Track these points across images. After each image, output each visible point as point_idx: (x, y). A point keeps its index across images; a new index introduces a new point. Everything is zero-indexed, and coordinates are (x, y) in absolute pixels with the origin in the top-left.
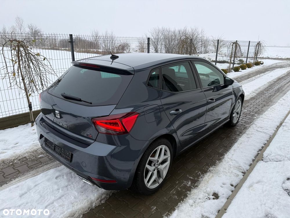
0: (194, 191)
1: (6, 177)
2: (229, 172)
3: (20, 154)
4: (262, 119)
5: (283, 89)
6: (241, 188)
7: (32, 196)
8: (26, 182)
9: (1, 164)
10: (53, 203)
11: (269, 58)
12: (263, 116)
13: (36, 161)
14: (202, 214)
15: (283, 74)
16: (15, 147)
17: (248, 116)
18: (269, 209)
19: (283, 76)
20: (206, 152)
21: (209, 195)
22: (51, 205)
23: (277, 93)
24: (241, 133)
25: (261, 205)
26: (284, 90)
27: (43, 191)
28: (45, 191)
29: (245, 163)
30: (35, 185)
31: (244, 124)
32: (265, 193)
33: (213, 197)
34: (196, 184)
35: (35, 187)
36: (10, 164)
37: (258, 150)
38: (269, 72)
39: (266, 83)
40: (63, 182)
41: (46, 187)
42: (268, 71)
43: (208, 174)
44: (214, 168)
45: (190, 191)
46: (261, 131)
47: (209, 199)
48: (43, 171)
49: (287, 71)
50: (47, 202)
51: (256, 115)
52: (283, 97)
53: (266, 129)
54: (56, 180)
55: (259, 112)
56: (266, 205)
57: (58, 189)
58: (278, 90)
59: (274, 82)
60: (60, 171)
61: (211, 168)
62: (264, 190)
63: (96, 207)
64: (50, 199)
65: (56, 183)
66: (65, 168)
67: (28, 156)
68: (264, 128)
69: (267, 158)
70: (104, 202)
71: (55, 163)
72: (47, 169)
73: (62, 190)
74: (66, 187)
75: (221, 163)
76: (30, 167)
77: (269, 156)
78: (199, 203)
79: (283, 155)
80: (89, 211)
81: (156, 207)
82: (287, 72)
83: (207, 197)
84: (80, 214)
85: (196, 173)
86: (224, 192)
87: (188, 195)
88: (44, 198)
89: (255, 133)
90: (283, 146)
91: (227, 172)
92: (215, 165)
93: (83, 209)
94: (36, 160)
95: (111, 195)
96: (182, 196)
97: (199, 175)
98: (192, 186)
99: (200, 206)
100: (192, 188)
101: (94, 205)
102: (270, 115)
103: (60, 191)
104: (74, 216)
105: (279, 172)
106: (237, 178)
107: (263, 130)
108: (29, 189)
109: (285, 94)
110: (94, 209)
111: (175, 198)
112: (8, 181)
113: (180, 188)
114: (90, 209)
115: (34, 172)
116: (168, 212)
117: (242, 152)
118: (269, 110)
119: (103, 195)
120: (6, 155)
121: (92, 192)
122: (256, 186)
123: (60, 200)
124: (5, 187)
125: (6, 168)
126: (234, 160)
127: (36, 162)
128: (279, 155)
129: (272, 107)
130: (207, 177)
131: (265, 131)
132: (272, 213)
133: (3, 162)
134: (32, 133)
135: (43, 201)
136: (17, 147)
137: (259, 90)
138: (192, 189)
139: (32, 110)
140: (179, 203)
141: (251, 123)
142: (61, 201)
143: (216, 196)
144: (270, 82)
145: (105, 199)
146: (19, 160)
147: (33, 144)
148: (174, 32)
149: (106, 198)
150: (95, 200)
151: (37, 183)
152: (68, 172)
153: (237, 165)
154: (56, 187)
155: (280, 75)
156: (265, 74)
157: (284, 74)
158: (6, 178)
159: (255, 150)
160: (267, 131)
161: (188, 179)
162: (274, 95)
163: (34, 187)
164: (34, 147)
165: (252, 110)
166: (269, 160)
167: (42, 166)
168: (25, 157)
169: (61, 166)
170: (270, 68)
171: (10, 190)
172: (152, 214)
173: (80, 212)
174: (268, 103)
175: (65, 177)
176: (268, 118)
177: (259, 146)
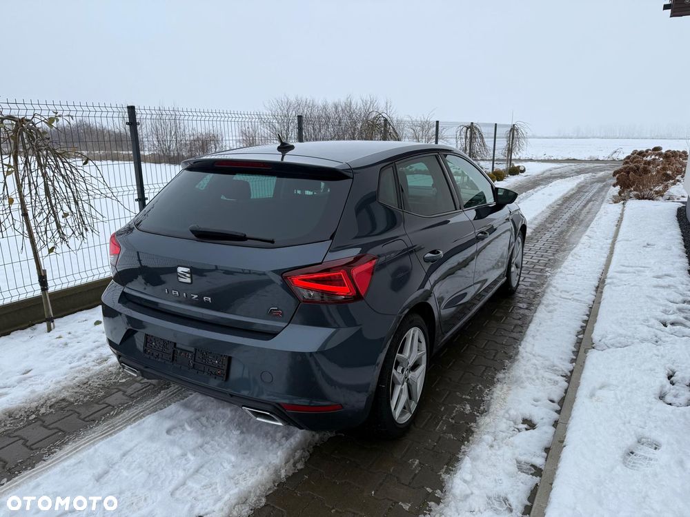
0: (484, 421)
1: (34, 447)
2: (538, 378)
3: (50, 394)
4: (562, 275)
5: (581, 218)
6: (574, 401)
7: (127, 477)
8: (96, 451)
9: (7, 420)
10: (184, 484)
11: (531, 160)
12: (562, 269)
13: (96, 405)
14: (516, 460)
15: (569, 189)
16: (25, 379)
17: (531, 273)
18: (640, 430)
19: (572, 192)
20: (476, 346)
21: (515, 423)
22: (182, 489)
23: (572, 226)
24: (532, 305)
25: (624, 424)
26: (582, 221)
27: (147, 463)
28: (152, 462)
29: (561, 359)
30: (121, 452)
31: (532, 288)
32: (623, 403)
33: (526, 426)
34: (482, 408)
35: (125, 458)
36: (30, 418)
37: (576, 333)
38: (542, 187)
39: (544, 208)
40: (190, 438)
41: (152, 454)
42: (539, 185)
43: (499, 386)
44: (507, 374)
45: (475, 421)
46: (568, 297)
47: (519, 431)
48: (128, 422)
49: (576, 184)
50: (169, 483)
51: (547, 269)
52: (588, 232)
53: (577, 294)
54: (168, 437)
55: (553, 263)
56: (632, 423)
57: (184, 455)
58: (572, 220)
59: (558, 205)
60: (170, 417)
61: (500, 375)
62: (619, 398)
63: (288, 478)
64: (174, 476)
65: (173, 443)
66: (179, 411)
67: (71, 396)
68: (572, 293)
69: (601, 343)
70: (302, 467)
71: (149, 402)
72: (134, 417)
73: (195, 455)
74: (201, 447)
75: (516, 363)
76: (87, 419)
77: (603, 340)
78: (503, 439)
79: (629, 334)
80: (275, 488)
81: (418, 461)
82: (577, 186)
83: (513, 428)
84: (259, 496)
85: (474, 387)
86: (544, 414)
87: (473, 429)
88: (159, 478)
89: (559, 302)
90: (623, 319)
91: (534, 377)
92: (504, 369)
93: (262, 485)
94: (97, 403)
95: (311, 450)
96: (463, 432)
97: (482, 391)
98: (475, 413)
99: (507, 445)
100: (478, 416)
101: (283, 474)
102: (576, 268)
103: (190, 456)
104: (248, 501)
105: (633, 365)
106: (557, 386)
107: (573, 296)
108: (111, 465)
109: (588, 227)
110: (284, 483)
111: (450, 438)
112: (45, 454)
113: (452, 419)
114: (276, 484)
115: (103, 427)
116: (446, 466)
117: (548, 339)
118: (570, 258)
119: (295, 451)
120: (11, 398)
121: (267, 449)
122: (599, 393)
123: (198, 476)
124: (44, 467)
125: (24, 427)
126: (539, 356)
127: (97, 407)
128: (620, 335)
129: (572, 252)
130: (498, 391)
131: (576, 297)
132: (647, 434)
133: (10, 414)
134: (58, 346)
135: (159, 482)
136: (32, 378)
137: (536, 222)
138: (477, 418)
139: (47, 289)
140: (463, 447)
141: (545, 286)
142: (203, 476)
143: (530, 424)
144: (550, 205)
145: (303, 459)
146: (50, 407)
147: (71, 368)
148: (325, 108)
149: (304, 457)
150: (283, 464)
151: (126, 448)
152: (193, 417)
153: (547, 363)
154: (177, 451)
155: (565, 192)
156: (536, 190)
157: (573, 190)
158: (36, 449)
159: (570, 333)
160: (580, 296)
161: (462, 401)
162: (567, 231)
163: (121, 459)
164: (76, 375)
165: (536, 261)
166: (605, 347)
167: (117, 414)
168: (64, 400)
169: (165, 407)
170: (542, 180)
171: (63, 471)
172: (416, 475)
173: (258, 492)
174: (562, 245)
175: (188, 428)
176: (572, 273)
177: (577, 325)
